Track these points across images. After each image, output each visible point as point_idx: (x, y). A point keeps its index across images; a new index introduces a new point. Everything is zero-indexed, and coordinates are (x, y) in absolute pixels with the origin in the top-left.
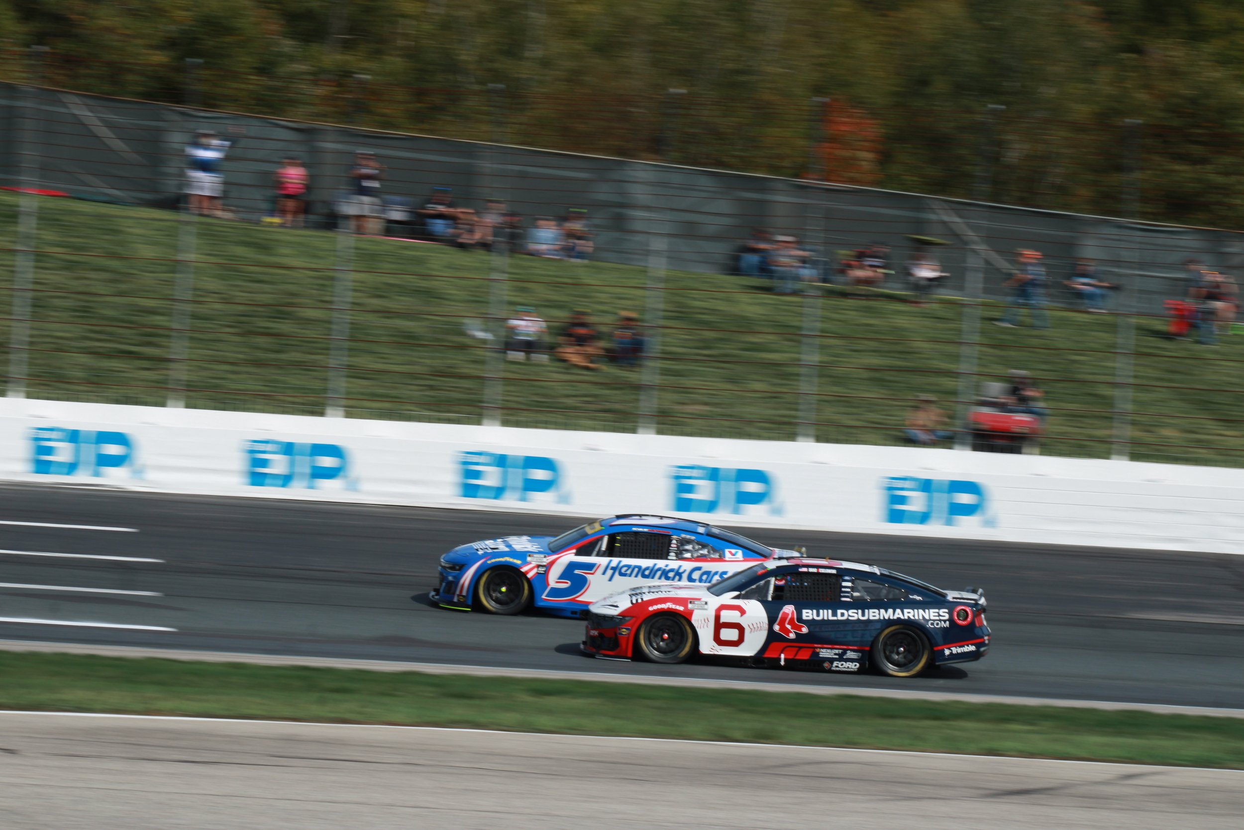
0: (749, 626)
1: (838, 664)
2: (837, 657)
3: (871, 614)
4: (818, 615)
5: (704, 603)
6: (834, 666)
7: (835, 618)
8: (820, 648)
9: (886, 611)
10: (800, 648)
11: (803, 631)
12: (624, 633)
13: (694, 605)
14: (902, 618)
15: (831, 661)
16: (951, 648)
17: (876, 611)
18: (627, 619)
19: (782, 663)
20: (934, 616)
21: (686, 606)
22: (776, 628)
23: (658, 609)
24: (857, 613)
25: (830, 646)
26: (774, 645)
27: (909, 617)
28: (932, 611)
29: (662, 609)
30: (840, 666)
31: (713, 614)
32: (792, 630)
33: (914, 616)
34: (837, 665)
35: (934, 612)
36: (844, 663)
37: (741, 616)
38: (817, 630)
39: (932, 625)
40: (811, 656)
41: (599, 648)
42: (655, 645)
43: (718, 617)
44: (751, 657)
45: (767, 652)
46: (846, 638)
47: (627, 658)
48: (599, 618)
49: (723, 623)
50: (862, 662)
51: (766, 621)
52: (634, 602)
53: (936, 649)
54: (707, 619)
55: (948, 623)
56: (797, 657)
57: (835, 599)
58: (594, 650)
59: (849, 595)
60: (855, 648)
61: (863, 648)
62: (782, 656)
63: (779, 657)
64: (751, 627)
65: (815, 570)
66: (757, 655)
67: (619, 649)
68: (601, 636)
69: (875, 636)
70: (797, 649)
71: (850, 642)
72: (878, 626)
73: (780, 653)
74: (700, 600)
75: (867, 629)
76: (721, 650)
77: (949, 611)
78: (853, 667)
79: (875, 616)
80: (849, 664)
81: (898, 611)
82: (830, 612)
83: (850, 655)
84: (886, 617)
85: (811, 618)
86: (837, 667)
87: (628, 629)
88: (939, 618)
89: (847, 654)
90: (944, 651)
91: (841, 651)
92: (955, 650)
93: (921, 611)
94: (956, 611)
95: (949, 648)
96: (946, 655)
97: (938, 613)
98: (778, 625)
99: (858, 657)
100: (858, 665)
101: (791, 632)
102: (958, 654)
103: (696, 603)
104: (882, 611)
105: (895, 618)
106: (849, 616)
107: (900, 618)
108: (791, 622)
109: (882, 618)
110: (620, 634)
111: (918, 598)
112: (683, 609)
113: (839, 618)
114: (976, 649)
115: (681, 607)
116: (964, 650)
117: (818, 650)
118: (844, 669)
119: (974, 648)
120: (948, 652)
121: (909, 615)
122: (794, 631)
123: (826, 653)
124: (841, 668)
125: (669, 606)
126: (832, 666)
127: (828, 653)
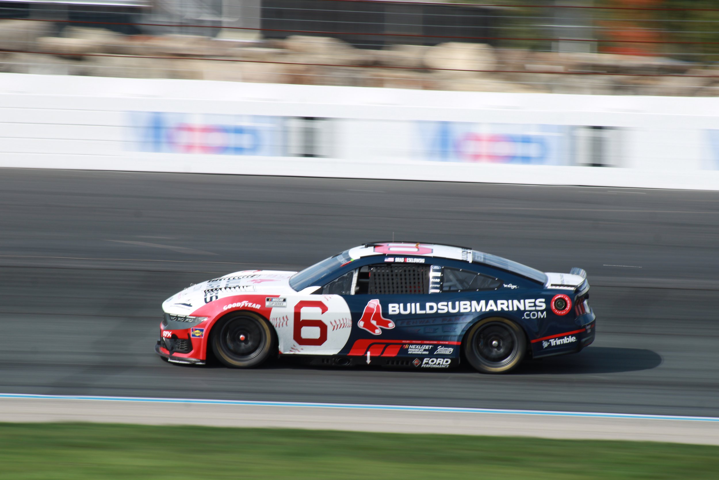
0: (331, 323)
2: (427, 353)
3: (462, 307)
5: (282, 300)
6: (424, 363)
7: (423, 312)
8: (409, 344)
9: (478, 303)
10: (387, 345)
11: (390, 326)
12: (197, 331)
13: (271, 302)
14: (495, 309)
15: (421, 357)
16: (550, 341)
17: (468, 303)
18: (200, 318)
19: (368, 361)
20: (530, 307)
21: (263, 304)
23: (232, 308)
24: (447, 306)
25: (419, 342)
26: (360, 342)
27: (502, 308)
28: (527, 301)
30: (430, 362)
31: (292, 311)
32: (378, 326)
33: (508, 307)
34: (427, 361)
35: (529, 303)
36: (435, 359)
37: (323, 313)
38: (405, 325)
39: (528, 315)
40: (398, 354)
41: (172, 350)
42: (231, 346)
43: (297, 315)
44: (334, 356)
45: (352, 350)
46: (436, 332)
47: (202, 361)
48: (172, 318)
49: (303, 321)
50: (454, 357)
51: (349, 317)
52: (208, 300)
53: (533, 341)
54: (286, 317)
55: (545, 313)
56: (384, 355)
57: (423, 291)
58: (168, 353)
59: (438, 286)
60: (447, 343)
61: (455, 343)
62: (369, 354)
63: (365, 355)
64: (334, 324)
65: (401, 260)
66: (340, 354)
67: (193, 352)
68: (174, 337)
69: (467, 329)
70: (384, 345)
71: (441, 336)
72: (469, 319)
73: (365, 350)
74: (278, 296)
75: (458, 322)
76: (302, 349)
77: (545, 300)
78: (444, 363)
79: (466, 309)
80: (440, 361)
81: (491, 302)
82: (418, 305)
83: (441, 350)
84: (478, 310)
85: (397, 312)
86: (427, 363)
87: (202, 331)
88: (536, 308)
89: (438, 350)
90: (542, 343)
91: (431, 346)
92: (555, 342)
93: (516, 302)
94: (553, 300)
95: (548, 341)
96: (544, 347)
97: (535, 303)
98: (362, 320)
99: (450, 352)
100: (450, 361)
101: (377, 328)
102: (556, 346)
103: (273, 300)
104: (474, 303)
105: (488, 310)
106: (438, 309)
107: (493, 310)
108: (377, 317)
109: (473, 310)
110: (194, 335)
111: (513, 287)
112: (260, 308)
113: (428, 311)
114: (577, 340)
115: (257, 305)
116: (563, 341)
117: (407, 346)
118: (435, 366)
119: (574, 339)
120: (546, 344)
121: (502, 306)
122: (380, 327)
123: (415, 349)
124: (431, 364)
125: (245, 304)
126: (422, 364)
127: (418, 349)
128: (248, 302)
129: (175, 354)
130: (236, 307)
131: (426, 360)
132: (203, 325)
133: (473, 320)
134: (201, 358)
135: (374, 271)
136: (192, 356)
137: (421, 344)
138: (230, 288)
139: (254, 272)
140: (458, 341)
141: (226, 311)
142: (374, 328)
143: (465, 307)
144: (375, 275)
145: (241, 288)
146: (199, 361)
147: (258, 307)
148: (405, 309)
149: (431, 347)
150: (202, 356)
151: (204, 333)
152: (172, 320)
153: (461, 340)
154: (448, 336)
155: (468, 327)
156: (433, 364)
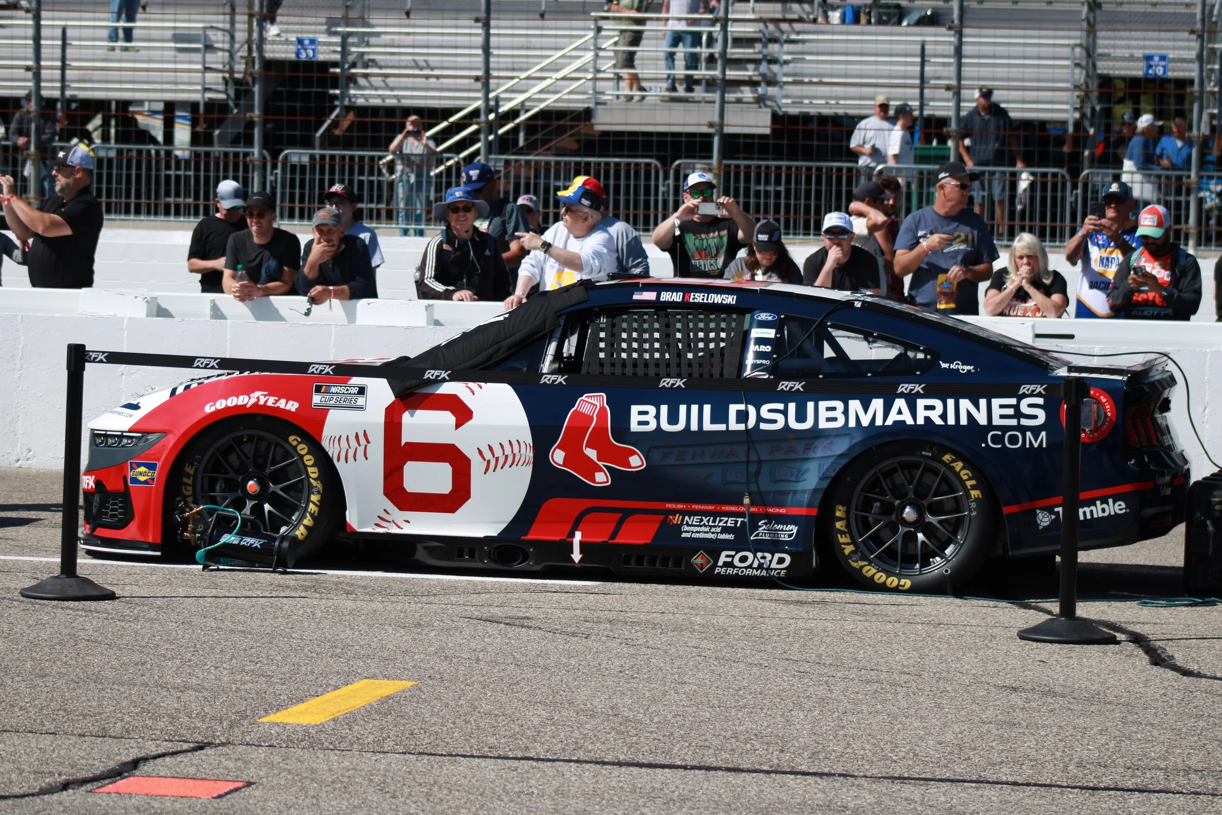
0: (480, 452)
1: (732, 557)
2: (730, 537)
3: (823, 414)
4: (673, 418)
5: (356, 390)
6: (720, 563)
7: (720, 427)
8: (683, 513)
9: (866, 407)
10: (627, 513)
11: (633, 465)
12: (142, 469)
13: (328, 397)
14: (910, 421)
15: (714, 548)
16: (1056, 510)
17: (839, 405)
18: (152, 437)
19: (577, 556)
20: (1002, 417)
21: (305, 401)
22: (558, 457)
23: (227, 408)
24: (785, 412)
25: (711, 508)
26: (553, 505)
27: (927, 419)
28: (996, 402)
29: (236, 407)
30: (736, 562)
31: (380, 418)
32: (600, 464)
33: (944, 416)
34: (729, 559)
35: (1002, 406)
36: (750, 555)
37: (458, 426)
38: (671, 460)
40: (656, 537)
43: (393, 431)
44: (488, 541)
45: (534, 526)
47: (153, 548)
48: (97, 440)
49: (408, 445)
50: (799, 550)
51: (528, 437)
53: (1012, 510)
54: (365, 434)
56: (618, 540)
57: (722, 374)
59: (767, 362)
60: (783, 511)
61: (803, 512)
62: (577, 537)
63: (569, 540)
64: (488, 455)
65: (676, 297)
66: (504, 536)
67: (133, 523)
68: (99, 489)
69: (832, 474)
70: (618, 516)
71: (769, 493)
72: (841, 446)
73: (570, 526)
74: (344, 381)
75: (813, 455)
76: (408, 522)
77: (1045, 401)
78: (774, 564)
79: (834, 419)
80: (763, 558)
81: (900, 403)
82: (707, 408)
83: (767, 530)
84: (865, 421)
85: (652, 427)
86: (726, 565)
87: (152, 467)
88: (1019, 421)
89: (761, 529)
90: (1036, 515)
91: (740, 520)
93: (965, 404)
95: (1049, 509)
96: (1041, 528)
97: (1017, 407)
98: (560, 447)
99: (790, 536)
100: (788, 559)
101: (599, 469)
103: (333, 390)
104: (855, 405)
105: (889, 422)
106: (760, 419)
107: (902, 423)
108: (598, 438)
109: (852, 424)
110: (135, 480)
111: (965, 368)
112: (299, 410)
113: (734, 425)
114: (1129, 509)
116: (1091, 512)
117: (677, 520)
118: (749, 572)
119: (1121, 510)
120: (1047, 519)
121: (929, 413)
122: (605, 466)
123: (701, 526)
124: (741, 568)
125: (258, 398)
126: (715, 565)
127: (706, 526)
128: (265, 393)
129: (99, 532)
131: (727, 556)
132: (156, 452)
133: (851, 449)
134: (151, 539)
137: (715, 515)
140: (810, 505)
141: (210, 417)
142: (591, 468)
143: (831, 414)
146: (147, 547)
147: (291, 406)
149: (742, 523)
150: (152, 532)
151: (156, 474)
152: (97, 445)
153: (817, 503)
154: (787, 493)
155: (838, 468)
156: (746, 568)
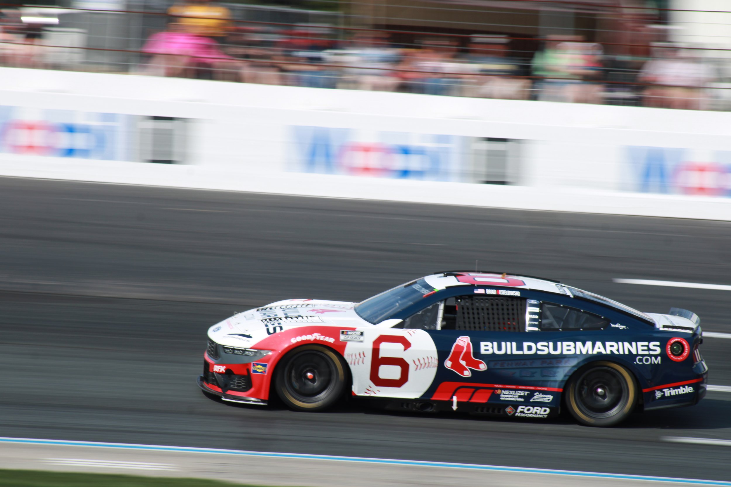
0: (414, 362)
1: (524, 409)
2: (522, 400)
3: (565, 348)
5: (359, 334)
6: (518, 411)
7: (520, 353)
8: (502, 389)
9: (584, 345)
10: (477, 389)
11: (481, 368)
12: (259, 366)
13: (347, 336)
14: (604, 352)
15: (515, 405)
16: (664, 390)
17: (572, 344)
18: (262, 353)
19: (455, 407)
20: (643, 350)
21: (337, 338)
22: (448, 364)
23: (302, 341)
24: (548, 347)
25: (514, 387)
26: (445, 385)
27: (611, 351)
28: (640, 344)
30: (526, 411)
31: (370, 346)
32: (467, 367)
33: (618, 350)
34: (522, 410)
35: (642, 346)
36: (531, 408)
37: (405, 350)
38: (498, 366)
39: (641, 360)
40: (490, 399)
41: (226, 387)
42: (296, 385)
43: (376, 351)
44: (416, 400)
45: (436, 394)
46: (534, 376)
47: (263, 401)
48: (226, 350)
49: (382, 358)
50: (553, 406)
51: (435, 355)
52: (271, 331)
53: (645, 390)
54: (363, 354)
55: (659, 358)
56: (473, 401)
57: (519, 328)
58: (220, 390)
59: (537, 323)
60: (546, 389)
61: (556, 389)
62: (455, 399)
63: (451, 400)
64: (417, 363)
65: (493, 292)
66: (423, 398)
67: (252, 390)
68: (229, 372)
69: (570, 374)
70: (473, 390)
71: (539, 381)
72: (574, 363)
73: (451, 394)
74: (353, 329)
75: (560, 365)
76: (379, 391)
77: (660, 344)
78: (542, 412)
79: (570, 350)
80: (537, 409)
81: (599, 344)
82: (514, 344)
83: (538, 397)
84: (584, 352)
85: (490, 352)
86: (522, 412)
87: (265, 366)
88: (649, 352)
89: (535, 397)
90: (655, 393)
91: (526, 393)
92: (669, 392)
93: (627, 344)
94: (669, 343)
95: (661, 390)
96: (657, 398)
97: (648, 346)
98: (450, 360)
99: (549, 400)
100: (548, 410)
101: (466, 369)
102: (671, 397)
103: (349, 333)
104: (579, 344)
105: (595, 352)
106: (538, 349)
107: (601, 353)
108: (466, 357)
109: (578, 352)
110: (255, 371)
111: (622, 327)
112: (334, 342)
113: (526, 352)
114: (694, 391)
115: (331, 339)
116: (678, 392)
117: (499, 392)
118: (531, 416)
119: (691, 390)
120: (659, 395)
121: (612, 349)
122: (469, 368)
123: (509, 395)
124: (527, 413)
125: (316, 337)
126: (516, 412)
127: (511, 395)
128: (319, 334)
129: (230, 392)
130: (307, 340)
131: (522, 408)
132: (267, 359)
133: (578, 364)
134: (262, 397)
135: (462, 303)
136: (251, 395)
137: (516, 390)
138: (291, 318)
139: (303, 301)
140: (559, 387)
141: (294, 344)
142: (462, 369)
143: (569, 348)
144: (463, 308)
145: (305, 318)
146: (260, 401)
147: (331, 340)
148: (500, 348)
149: (528, 394)
150: (264, 395)
151: (267, 369)
152: (226, 353)
153: (562, 386)
154: (548, 381)
155: (572, 371)
156: (529, 414)
